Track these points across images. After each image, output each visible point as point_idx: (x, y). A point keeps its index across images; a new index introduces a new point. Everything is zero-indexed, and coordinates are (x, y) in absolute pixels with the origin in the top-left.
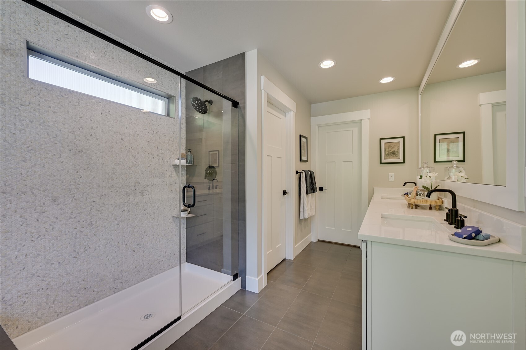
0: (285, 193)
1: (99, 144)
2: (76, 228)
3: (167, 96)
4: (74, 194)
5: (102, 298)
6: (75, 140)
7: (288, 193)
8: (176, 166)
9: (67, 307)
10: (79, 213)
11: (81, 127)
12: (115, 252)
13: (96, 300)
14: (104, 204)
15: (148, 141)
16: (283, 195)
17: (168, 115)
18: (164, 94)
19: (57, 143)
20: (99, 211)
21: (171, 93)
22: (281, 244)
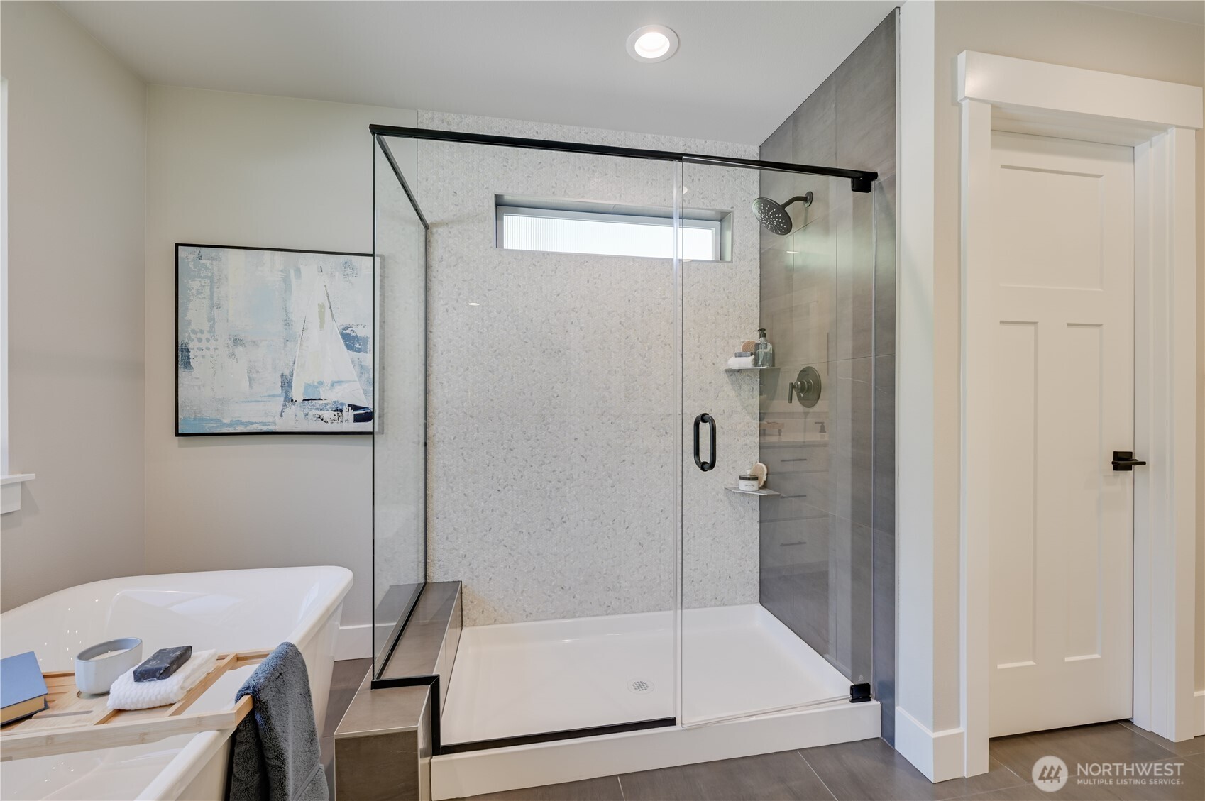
1: (584, 338)
2: (550, 482)
3: (719, 218)
4: (549, 424)
5: (587, 616)
6: (550, 334)
8: (732, 372)
9: (538, 609)
10: (555, 457)
11: (559, 311)
12: (609, 537)
13: (577, 615)
14: (591, 445)
15: (670, 321)
16: (1117, 468)
17: (722, 258)
18: (710, 213)
19: (528, 341)
20: (583, 457)
21: (726, 208)
22: (1097, 656)
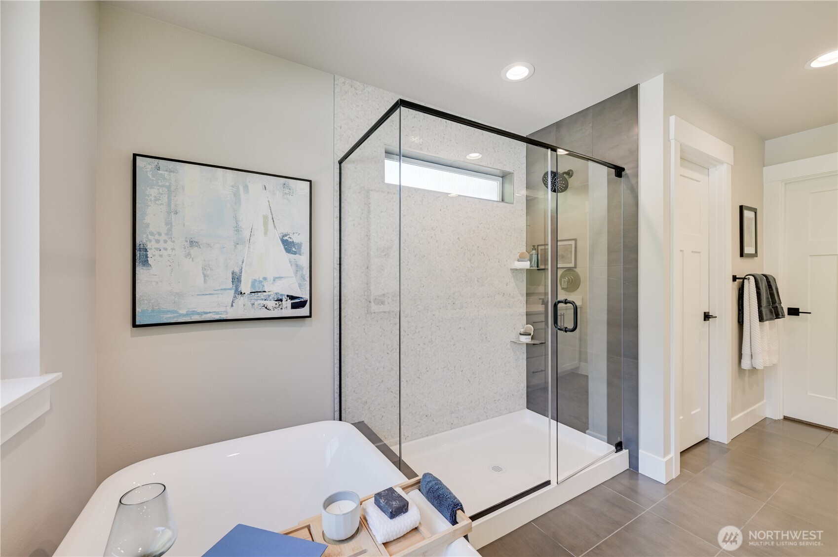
0: (707, 317)
1: (438, 247)
2: (419, 345)
3: (501, 175)
4: (418, 305)
5: (440, 432)
6: (419, 244)
7: (716, 317)
8: (515, 271)
9: (413, 432)
10: (422, 328)
11: (424, 229)
12: (452, 378)
13: (435, 432)
14: (442, 318)
15: (484, 238)
16: (705, 320)
17: (503, 200)
18: (498, 172)
19: (406, 249)
20: (438, 326)
21: (508, 169)
22: (699, 410)
